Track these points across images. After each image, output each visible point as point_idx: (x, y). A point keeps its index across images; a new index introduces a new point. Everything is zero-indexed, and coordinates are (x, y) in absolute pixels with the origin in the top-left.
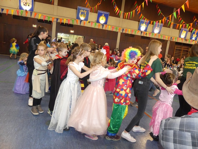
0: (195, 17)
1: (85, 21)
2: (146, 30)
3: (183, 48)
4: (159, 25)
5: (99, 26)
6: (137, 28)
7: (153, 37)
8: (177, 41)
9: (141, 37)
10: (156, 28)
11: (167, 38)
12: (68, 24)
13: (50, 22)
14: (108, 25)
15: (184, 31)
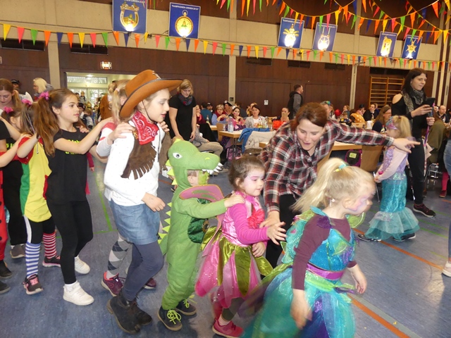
0: (408, 2)
1: (138, 35)
2: (297, 45)
3: (389, 80)
4: (326, 29)
5: (177, 43)
6: (275, 42)
7: (317, 59)
8: (373, 65)
9: (287, 62)
10: (322, 36)
11: (349, 59)
12: (91, 46)
13: (41, 46)
14: (202, 40)
15: (386, 38)
